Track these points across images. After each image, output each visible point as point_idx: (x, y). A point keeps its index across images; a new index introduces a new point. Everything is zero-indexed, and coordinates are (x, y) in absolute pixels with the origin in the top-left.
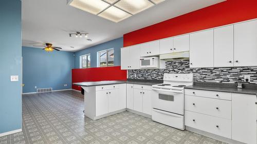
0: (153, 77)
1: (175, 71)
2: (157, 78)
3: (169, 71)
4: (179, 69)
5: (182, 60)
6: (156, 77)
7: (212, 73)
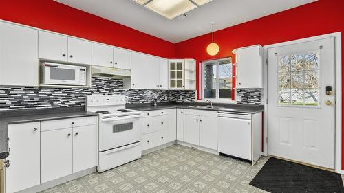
0: (56, 103)
1: (100, 92)
2: (67, 105)
3: (92, 92)
4: (106, 90)
5: (110, 78)
6: (63, 103)
7: (138, 94)
